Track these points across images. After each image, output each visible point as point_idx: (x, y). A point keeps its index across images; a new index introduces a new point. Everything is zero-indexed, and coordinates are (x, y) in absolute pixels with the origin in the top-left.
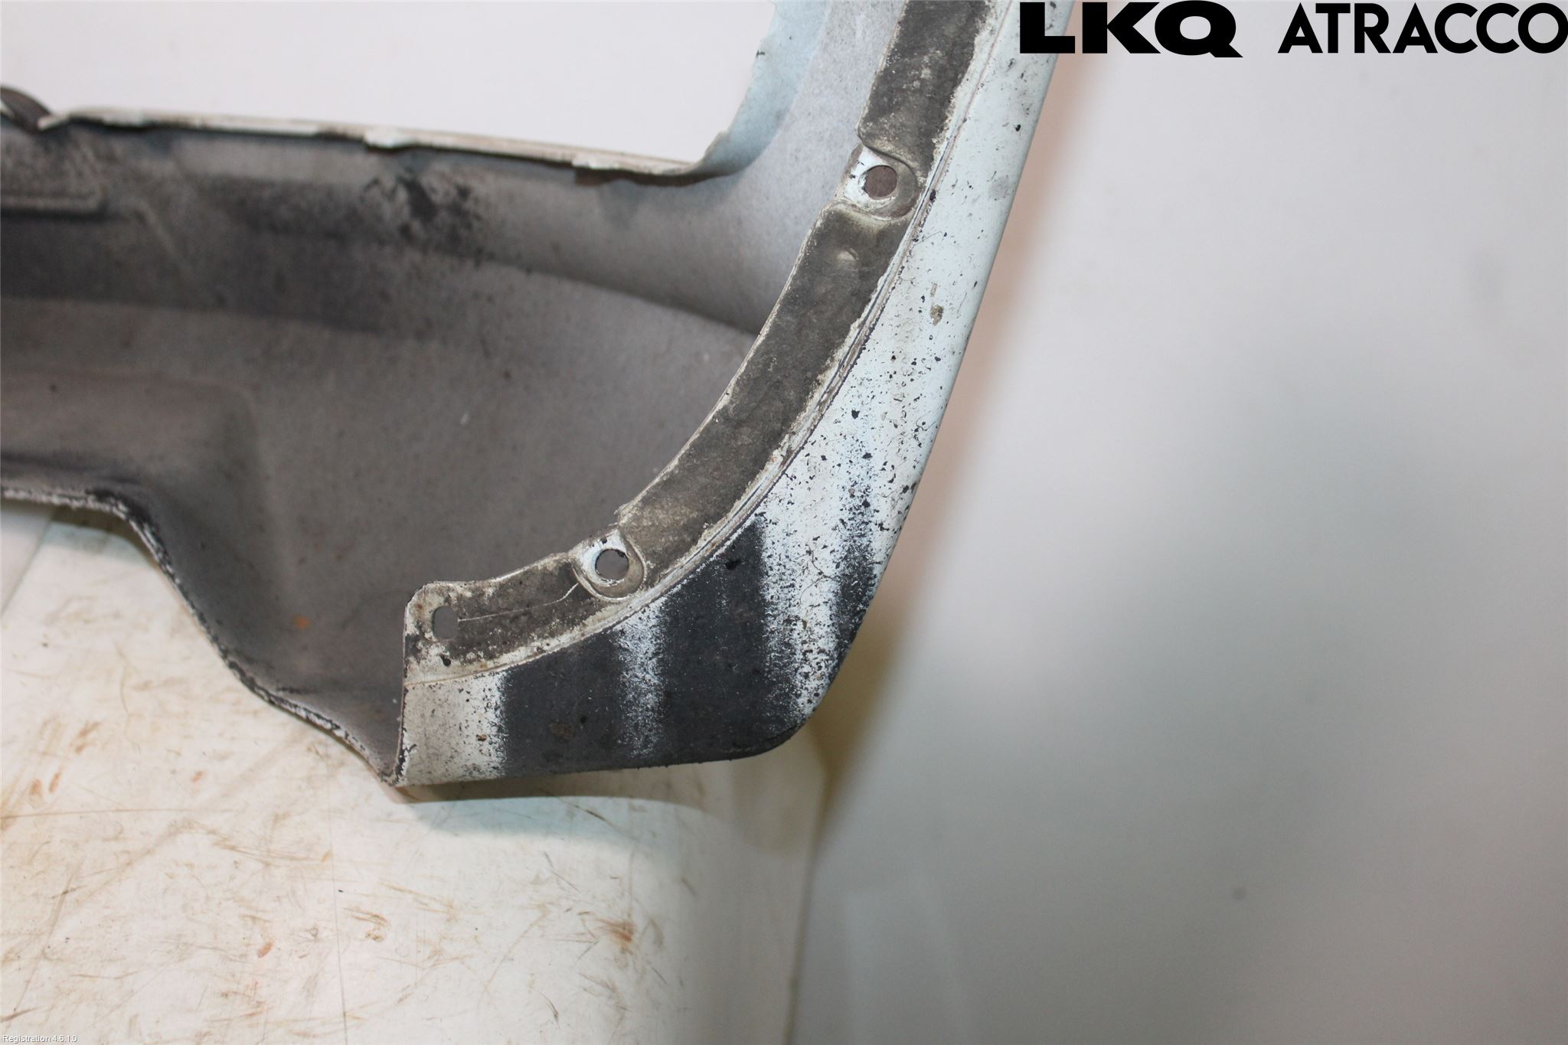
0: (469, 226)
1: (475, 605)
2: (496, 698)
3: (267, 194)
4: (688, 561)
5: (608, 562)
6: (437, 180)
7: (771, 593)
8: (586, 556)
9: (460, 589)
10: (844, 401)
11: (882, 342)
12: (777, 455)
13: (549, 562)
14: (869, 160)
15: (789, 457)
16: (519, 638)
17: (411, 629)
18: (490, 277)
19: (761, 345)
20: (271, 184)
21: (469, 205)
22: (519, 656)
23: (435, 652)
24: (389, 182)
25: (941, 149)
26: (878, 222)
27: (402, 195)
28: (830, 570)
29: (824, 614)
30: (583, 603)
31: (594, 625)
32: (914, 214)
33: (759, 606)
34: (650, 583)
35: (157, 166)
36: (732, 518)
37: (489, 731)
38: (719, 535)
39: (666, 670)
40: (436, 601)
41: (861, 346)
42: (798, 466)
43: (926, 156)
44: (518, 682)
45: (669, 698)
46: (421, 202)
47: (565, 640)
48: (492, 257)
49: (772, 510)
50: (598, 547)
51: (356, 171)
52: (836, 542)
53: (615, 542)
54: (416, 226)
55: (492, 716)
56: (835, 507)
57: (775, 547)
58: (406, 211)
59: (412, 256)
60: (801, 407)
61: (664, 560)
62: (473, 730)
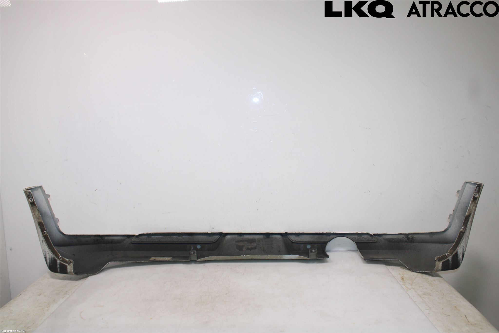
0: (413, 240)
1: (440, 258)
2: (441, 264)
3: (392, 239)
4: (453, 254)
5: (448, 254)
6: (410, 237)
7: (458, 256)
8: (446, 254)
9: (438, 257)
10: (462, 243)
11: (464, 239)
12: (458, 247)
13: (444, 255)
14: (463, 227)
15: (459, 247)
16: (443, 260)
17: (435, 259)
18: (415, 244)
19: (457, 239)
20: (392, 238)
21: (414, 238)
22: (443, 261)
23: (437, 261)
24: (405, 237)
25: (467, 227)
26: (464, 231)
27: (406, 238)
28: (462, 254)
29: (461, 258)
30: (447, 257)
31: (447, 259)
32: (466, 231)
33: (458, 257)
34: (451, 256)
35: (381, 238)
36: (456, 251)
37: (441, 266)
38: (455, 252)
39: (452, 262)
40: (437, 258)
41: (463, 239)
42: (460, 247)
43: (466, 227)
44: (443, 263)
45: (452, 264)
46: (408, 238)
47: (445, 260)
48: (415, 242)
49: (458, 250)
50: (447, 253)
51: (401, 237)
52: (462, 252)
53: (448, 253)
54: (407, 241)
55: (441, 265)
56: (462, 250)
57: (458, 253)
58: (406, 239)
59: (406, 243)
60: (459, 243)
61: (451, 254)
62: (440, 266)
